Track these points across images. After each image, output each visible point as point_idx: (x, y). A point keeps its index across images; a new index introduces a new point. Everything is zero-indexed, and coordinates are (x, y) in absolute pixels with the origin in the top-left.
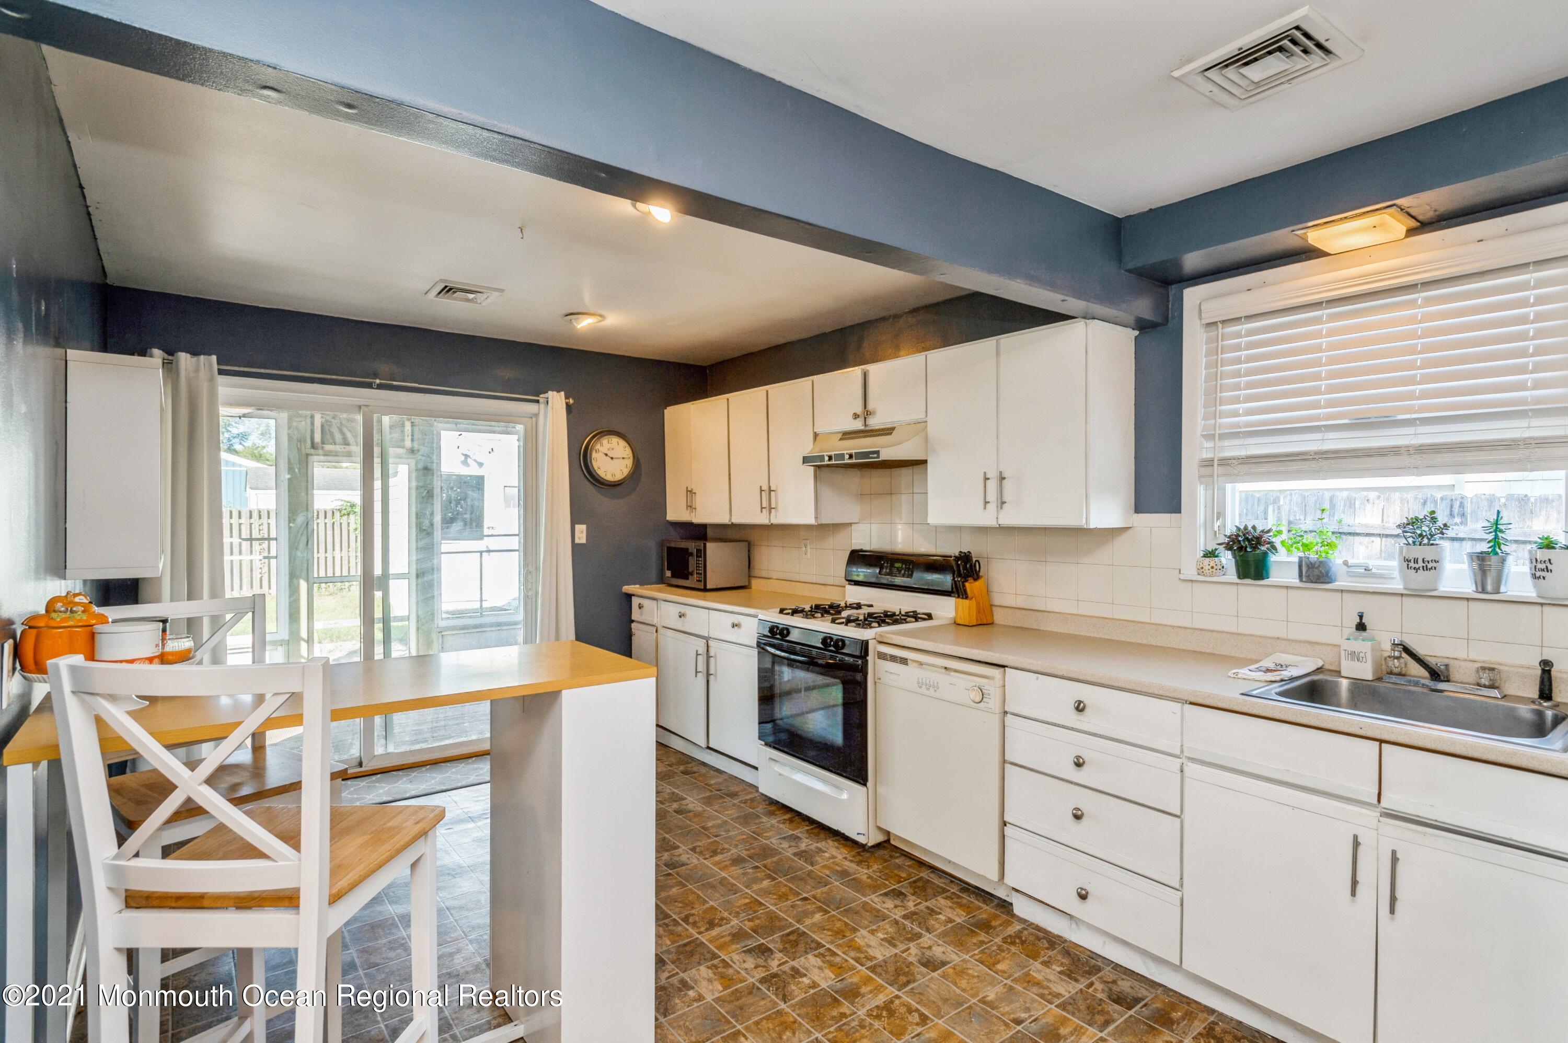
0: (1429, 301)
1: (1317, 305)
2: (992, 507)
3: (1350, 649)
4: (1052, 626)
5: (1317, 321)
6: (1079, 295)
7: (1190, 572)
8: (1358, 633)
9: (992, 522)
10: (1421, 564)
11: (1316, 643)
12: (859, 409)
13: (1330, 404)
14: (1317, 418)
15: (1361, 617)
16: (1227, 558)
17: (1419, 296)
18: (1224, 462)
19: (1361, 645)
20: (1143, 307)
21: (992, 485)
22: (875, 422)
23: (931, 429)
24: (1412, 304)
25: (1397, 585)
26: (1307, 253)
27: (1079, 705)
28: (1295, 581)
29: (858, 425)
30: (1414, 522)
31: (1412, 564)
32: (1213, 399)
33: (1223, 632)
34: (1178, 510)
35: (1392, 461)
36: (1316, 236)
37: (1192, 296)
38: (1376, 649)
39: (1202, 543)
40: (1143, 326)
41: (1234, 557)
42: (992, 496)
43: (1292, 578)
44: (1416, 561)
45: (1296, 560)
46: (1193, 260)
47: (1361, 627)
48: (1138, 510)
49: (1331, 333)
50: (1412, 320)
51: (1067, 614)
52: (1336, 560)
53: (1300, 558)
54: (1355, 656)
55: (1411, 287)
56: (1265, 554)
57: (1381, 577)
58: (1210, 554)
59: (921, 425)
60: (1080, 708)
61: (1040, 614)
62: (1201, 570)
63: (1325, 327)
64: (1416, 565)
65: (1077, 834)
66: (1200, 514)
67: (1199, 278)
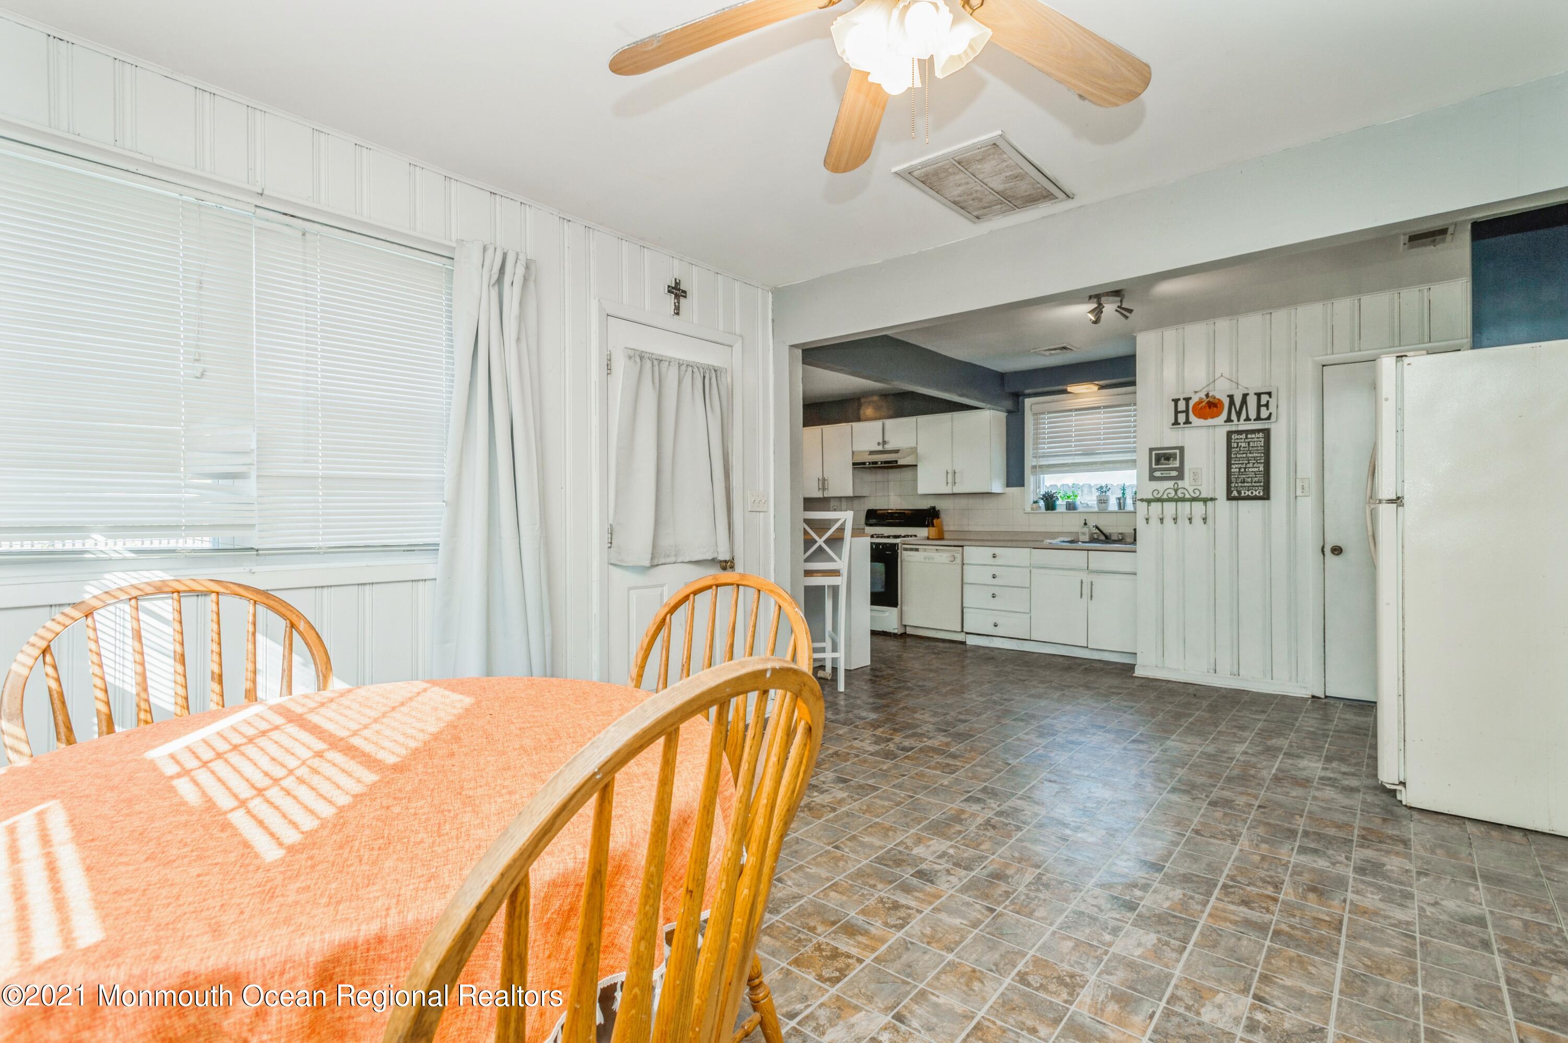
0: (1105, 413)
1: (1071, 410)
2: (950, 485)
3: (1082, 531)
5: (1071, 416)
6: (983, 401)
7: (1028, 509)
8: (1084, 526)
9: (949, 491)
10: (1105, 501)
11: (1071, 533)
12: (881, 441)
13: (1075, 446)
15: (1086, 520)
16: (1042, 503)
18: (1041, 466)
19: (1086, 530)
20: (1009, 404)
21: (950, 476)
22: (888, 447)
23: (919, 451)
24: (1100, 413)
25: (1096, 509)
26: (1065, 392)
28: (1065, 510)
29: (880, 448)
30: (1101, 487)
31: (1100, 502)
32: (1036, 443)
34: (1023, 485)
35: (1094, 467)
36: (1070, 389)
37: (1028, 402)
38: (1090, 530)
39: (1032, 498)
40: (1009, 412)
42: (950, 480)
43: (1063, 509)
45: (1065, 503)
46: (1027, 391)
47: (1085, 524)
48: (1008, 486)
49: (1076, 420)
50: (1100, 419)
52: (1078, 501)
53: (1067, 502)
54: (1084, 534)
55: (1099, 408)
56: (1055, 501)
57: (1091, 506)
58: (1035, 502)
59: (914, 451)
60: (994, 556)
62: (1032, 509)
63: (1074, 418)
64: (1103, 501)
65: (993, 604)
66: (1032, 487)
67: (1030, 396)
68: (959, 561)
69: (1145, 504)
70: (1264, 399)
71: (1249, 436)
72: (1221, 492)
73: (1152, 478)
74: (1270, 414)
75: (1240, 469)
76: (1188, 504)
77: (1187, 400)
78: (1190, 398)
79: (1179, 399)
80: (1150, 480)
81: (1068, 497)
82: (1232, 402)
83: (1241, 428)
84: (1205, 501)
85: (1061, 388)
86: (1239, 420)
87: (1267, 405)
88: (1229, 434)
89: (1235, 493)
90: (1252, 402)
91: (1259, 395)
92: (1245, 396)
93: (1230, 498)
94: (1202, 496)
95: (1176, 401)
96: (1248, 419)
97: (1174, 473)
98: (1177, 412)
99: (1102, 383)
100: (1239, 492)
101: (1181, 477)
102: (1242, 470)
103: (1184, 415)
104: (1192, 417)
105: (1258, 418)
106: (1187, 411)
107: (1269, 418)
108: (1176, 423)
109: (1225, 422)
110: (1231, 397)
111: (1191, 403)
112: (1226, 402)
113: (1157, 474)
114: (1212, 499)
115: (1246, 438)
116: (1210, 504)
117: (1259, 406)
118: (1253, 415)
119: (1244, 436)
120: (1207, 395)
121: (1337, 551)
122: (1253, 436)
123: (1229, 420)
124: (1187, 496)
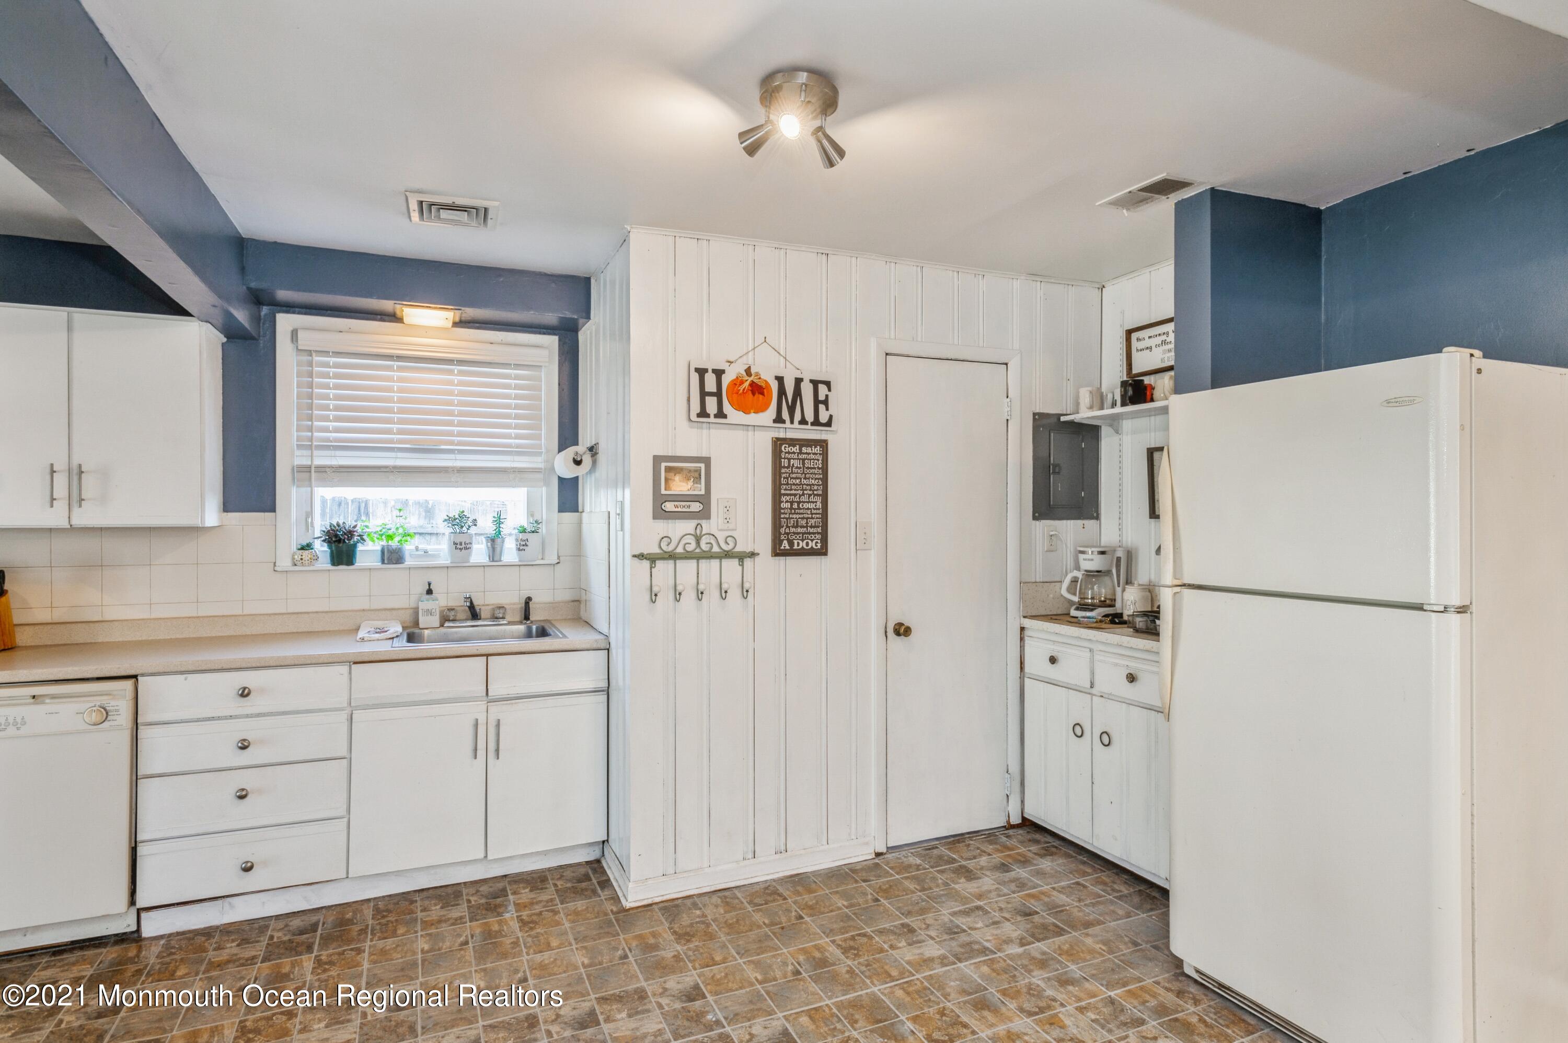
1: (390, 357)
3: (425, 608)
4: (117, 636)
5: (390, 368)
7: (284, 563)
8: (428, 597)
9: (60, 522)
10: (463, 546)
11: (393, 609)
13: (400, 432)
14: (391, 441)
15: (429, 584)
16: (321, 548)
17: (456, 368)
18: (321, 469)
19: (432, 603)
21: (60, 481)
24: (450, 372)
25: (450, 561)
26: (394, 318)
27: (243, 691)
28: (379, 564)
30: (454, 518)
31: (458, 546)
33: (317, 612)
34: (273, 509)
35: (442, 476)
36: (408, 312)
37: (285, 322)
38: (442, 604)
39: (294, 537)
40: (232, 334)
41: (330, 548)
42: (60, 494)
43: (375, 561)
44: (461, 544)
45: (379, 548)
47: (429, 592)
48: (227, 509)
49: (400, 380)
50: (452, 383)
51: (139, 620)
52: (408, 547)
53: (383, 546)
54: (428, 612)
55: (450, 361)
56: (355, 546)
57: (433, 556)
58: (305, 547)
60: (245, 693)
61: (97, 624)
62: (297, 561)
63: (395, 374)
64: (461, 546)
65: (243, 813)
66: (294, 513)
67: (290, 307)
68: (123, 718)
69: (646, 564)
70: (822, 389)
71: (804, 450)
72: (763, 542)
73: (659, 513)
74: (831, 417)
75: (792, 503)
76: (715, 563)
77: (719, 373)
78: (723, 372)
79: (706, 371)
80: (656, 517)
81: (390, 537)
82: (782, 392)
83: (791, 435)
84: (741, 557)
85: (387, 305)
86: (792, 422)
87: (826, 402)
88: (778, 443)
89: (785, 545)
90: (807, 390)
91: (815, 383)
92: (798, 381)
93: (778, 552)
94: (739, 549)
95: (701, 372)
96: (803, 421)
97: (696, 507)
98: (703, 394)
99: (471, 312)
100: (791, 543)
101: (705, 514)
102: (795, 506)
103: (715, 399)
104: (727, 408)
105: (816, 422)
106: (718, 394)
107: (829, 424)
108: (703, 414)
109: (775, 421)
110: (780, 380)
111: (726, 380)
112: (774, 386)
113: (669, 506)
114: (753, 555)
115: (801, 453)
116: (748, 562)
117: (817, 402)
118: (810, 417)
119: (796, 449)
120: (748, 371)
121: (902, 631)
122: (809, 450)
123: (779, 419)
124: (716, 549)
